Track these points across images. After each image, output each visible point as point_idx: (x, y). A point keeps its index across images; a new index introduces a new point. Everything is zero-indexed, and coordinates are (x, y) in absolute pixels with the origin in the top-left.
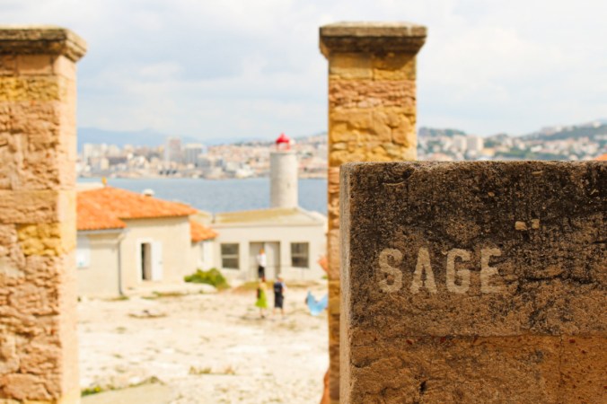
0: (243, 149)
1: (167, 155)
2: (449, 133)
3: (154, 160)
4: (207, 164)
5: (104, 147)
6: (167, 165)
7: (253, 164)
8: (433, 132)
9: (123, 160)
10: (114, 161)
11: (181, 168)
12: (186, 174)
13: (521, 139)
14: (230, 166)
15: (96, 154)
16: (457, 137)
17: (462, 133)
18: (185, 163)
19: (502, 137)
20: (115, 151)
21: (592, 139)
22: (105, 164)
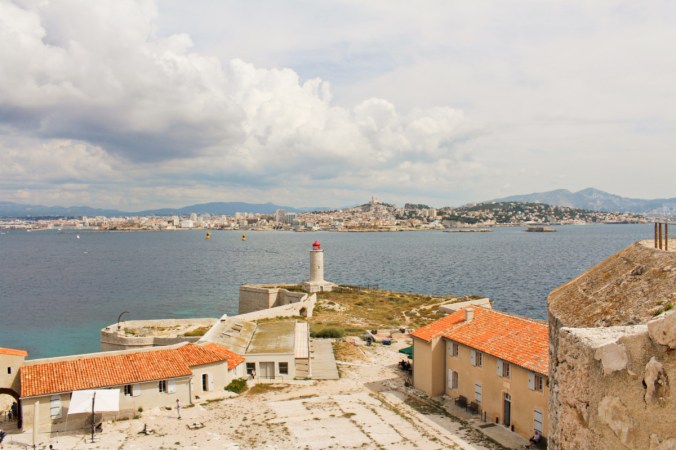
0: (316, 215)
1: (277, 219)
2: (420, 207)
3: (271, 221)
4: (297, 223)
5: (246, 214)
6: (277, 223)
7: (321, 224)
8: (413, 206)
9: (255, 221)
10: (251, 222)
11: (285, 225)
12: (287, 229)
13: (456, 210)
14: (309, 225)
15: (242, 218)
16: (424, 209)
17: (427, 207)
18: (286, 223)
19: (447, 208)
20: (251, 216)
21: (491, 211)
22: (246, 223)
